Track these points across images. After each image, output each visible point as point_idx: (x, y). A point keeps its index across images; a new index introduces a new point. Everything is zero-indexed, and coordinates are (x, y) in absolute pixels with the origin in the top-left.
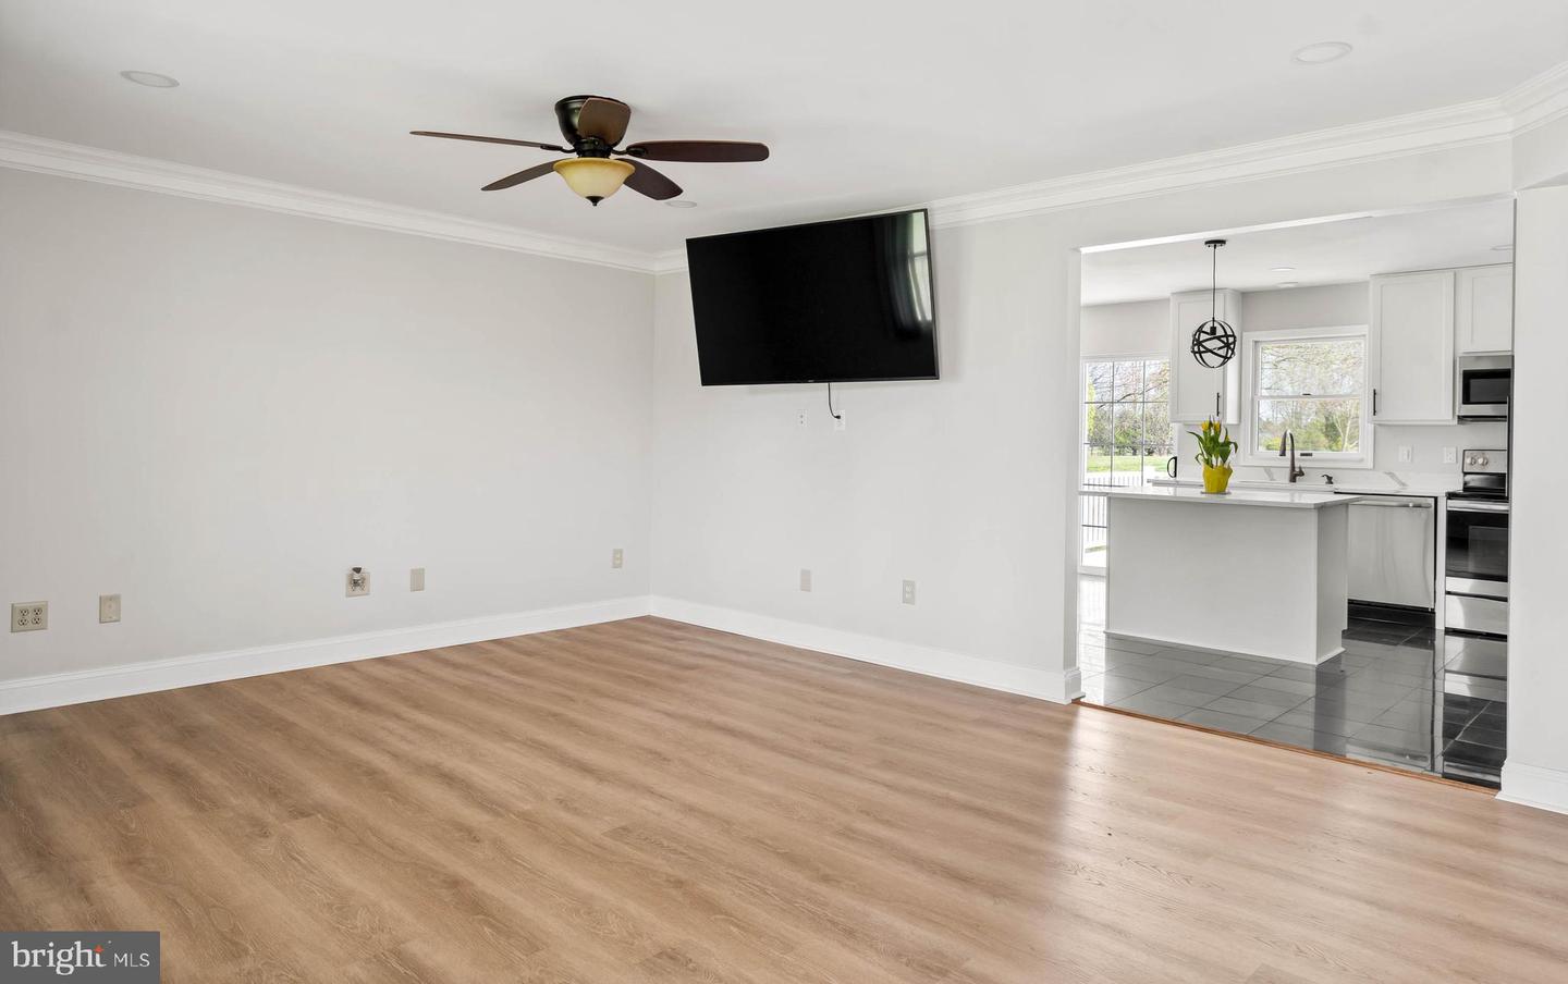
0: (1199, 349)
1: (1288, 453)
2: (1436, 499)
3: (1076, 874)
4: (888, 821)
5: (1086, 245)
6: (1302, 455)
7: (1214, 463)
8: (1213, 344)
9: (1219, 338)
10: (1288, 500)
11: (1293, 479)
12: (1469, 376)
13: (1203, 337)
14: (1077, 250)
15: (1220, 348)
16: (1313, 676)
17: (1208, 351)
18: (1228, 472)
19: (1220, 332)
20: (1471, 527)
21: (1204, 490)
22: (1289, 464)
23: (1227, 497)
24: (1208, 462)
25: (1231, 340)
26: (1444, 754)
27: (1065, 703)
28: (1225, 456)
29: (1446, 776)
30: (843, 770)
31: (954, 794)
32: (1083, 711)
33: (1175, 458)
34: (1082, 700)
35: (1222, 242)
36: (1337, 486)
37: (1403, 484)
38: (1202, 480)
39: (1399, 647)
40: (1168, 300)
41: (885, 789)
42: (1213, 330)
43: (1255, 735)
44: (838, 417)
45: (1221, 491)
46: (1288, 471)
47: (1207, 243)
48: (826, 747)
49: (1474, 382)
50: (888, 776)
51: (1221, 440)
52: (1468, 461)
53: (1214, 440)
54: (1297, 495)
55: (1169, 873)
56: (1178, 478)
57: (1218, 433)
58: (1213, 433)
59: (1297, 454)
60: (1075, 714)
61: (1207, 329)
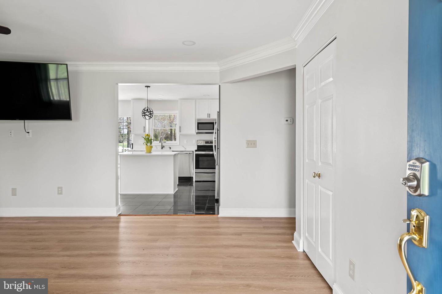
0: (144, 114)
1: (161, 142)
2: (193, 151)
3: (139, 264)
4: (74, 267)
5: (119, 83)
6: (164, 142)
7: (148, 145)
8: (147, 113)
9: (149, 112)
10: (161, 154)
11: (162, 148)
12: (198, 123)
13: (145, 111)
14: (117, 84)
15: (149, 115)
16: (173, 196)
17: (146, 115)
18: (152, 147)
19: (149, 110)
20: (200, 158)
21: (146, 152)
22: (161, 145)
23: (152, 154)
24: (147, 145)
25: (152, 112)
26: (195, 209)
27: (117, 216)
28: (151, 143)
29: (196, 214)
30: (49, 256)
31: (93, 252)
32: (122, 217)
33: (132, 144)
34: (121, 214)
35: (149, 87)
36: (172, 150)
37: (185, 149)
38: (145, 149)
39: (188, 187)
40: (131, 101)
41: (68, 258)
42: (147, 110)
43: (168, 214)
44: (28, 133)
45: (150, 152)
46: (161, 146)
47: (146, 86)
48: (38, 249)
49: (199, 125)
50: (68, 253)
51: (150, 139)
52: (198, 143)
53: (148, 139)
54: (163, 152)
55: (162, 255)
56: (134, 149)
57: (149, 137)
58: (148, 137)
59: (163, 142)
60: (120, 219)
61: (146, 109)
